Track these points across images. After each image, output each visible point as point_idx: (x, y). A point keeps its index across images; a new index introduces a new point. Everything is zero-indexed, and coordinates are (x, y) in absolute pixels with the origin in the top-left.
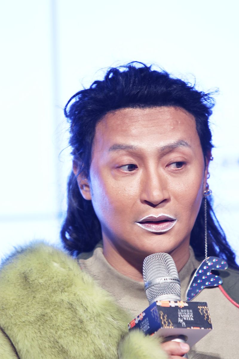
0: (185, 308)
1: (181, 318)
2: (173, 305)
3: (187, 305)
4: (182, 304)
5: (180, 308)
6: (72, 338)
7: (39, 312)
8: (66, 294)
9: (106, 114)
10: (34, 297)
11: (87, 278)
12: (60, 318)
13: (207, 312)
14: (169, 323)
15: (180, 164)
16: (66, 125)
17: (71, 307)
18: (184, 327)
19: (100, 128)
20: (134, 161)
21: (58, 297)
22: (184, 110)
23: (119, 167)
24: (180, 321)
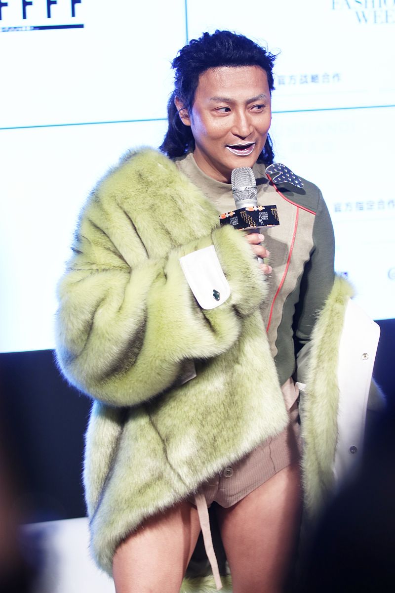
0: (263, 211)
1: (261, 218)
2: (256, 209)
3: (264, 208)
4: (261, 208)
5: (260, 211)
6: (174, 223)
7: (151, 202)
8: (169, 188)
9: (207, 70)
10: (147, 191)
11: (183, 177)
12: (165, 207)
13: (276, 212)
14: (254, 223)
15: (259, 107)
16: (173, 73)
17: (173, 199)
18: (262, 226)
19: (203, 79)
20: (228, 106)
21: (163, 191)
22: (261, 68)
23: (217, 109)
24: (260, 221)
